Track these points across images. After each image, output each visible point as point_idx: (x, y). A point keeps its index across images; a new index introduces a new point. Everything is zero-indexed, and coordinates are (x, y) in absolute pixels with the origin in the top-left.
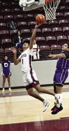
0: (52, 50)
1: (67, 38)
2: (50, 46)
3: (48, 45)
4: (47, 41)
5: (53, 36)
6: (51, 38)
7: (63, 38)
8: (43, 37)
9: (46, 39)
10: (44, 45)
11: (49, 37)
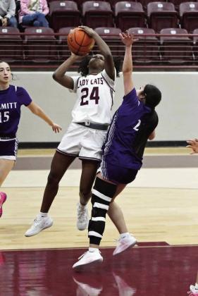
1: (176, 10)
3: (117, 27)
4: (116, 14)
6: (128, 5)
7: (163, 8)
9: (113, 9)
10: (106, 26)
11: (123, 3)
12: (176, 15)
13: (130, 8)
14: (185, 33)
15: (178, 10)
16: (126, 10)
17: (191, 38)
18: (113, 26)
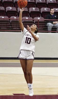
0: (11, 21)
2: (9, 17)
3: (7, 16)
4: (7, 11)
5: (13, 6)
6: (11, 8)
8: (3, 6)
9: (5, 9)
10: (3, 15)
11: (9, 7)
12: (28, 12)
13: (11, 9)
14: (31, 18)
15: (29, 10)
16: (10, 10)
17: (33, 20)
18: (5, 16)
